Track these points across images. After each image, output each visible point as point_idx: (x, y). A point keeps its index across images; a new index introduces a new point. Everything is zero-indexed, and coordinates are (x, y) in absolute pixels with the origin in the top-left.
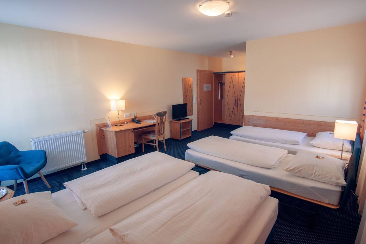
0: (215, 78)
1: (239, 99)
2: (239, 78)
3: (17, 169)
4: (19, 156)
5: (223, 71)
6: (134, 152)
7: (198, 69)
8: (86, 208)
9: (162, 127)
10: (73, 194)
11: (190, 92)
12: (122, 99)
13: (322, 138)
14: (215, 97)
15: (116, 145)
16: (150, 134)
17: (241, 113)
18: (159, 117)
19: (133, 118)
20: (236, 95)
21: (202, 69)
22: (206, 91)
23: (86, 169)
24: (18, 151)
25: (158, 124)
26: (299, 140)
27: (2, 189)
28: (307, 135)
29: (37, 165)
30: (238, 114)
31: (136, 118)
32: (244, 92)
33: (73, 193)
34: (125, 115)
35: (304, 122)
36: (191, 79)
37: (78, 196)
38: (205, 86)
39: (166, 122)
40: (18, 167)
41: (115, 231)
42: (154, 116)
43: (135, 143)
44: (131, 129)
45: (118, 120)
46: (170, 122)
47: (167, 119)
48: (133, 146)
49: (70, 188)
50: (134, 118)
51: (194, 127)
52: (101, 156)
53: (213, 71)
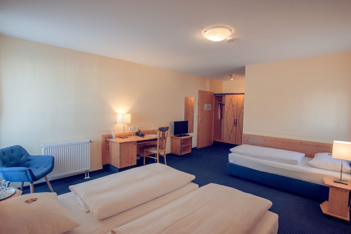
0: (215, 99)
1: (238, 120)
2: (238, 100)
3: (27, 172)
4: (29, 160)
5: (223, 92)
6: (136, 164)
7: (199, 90)
8: (89, 211)
9: (164, 141)
10: (78, 197)
11: (191, 111)
12: (128, 113)
13: (320, 159)
14: (215, 116)
15: (119, 156)
16: (151, 147)
17: (240, 133)
18: (161, 132)
19: (136, 131)
20: (235, 116)
21: (203, 90)
22: (206, 111)
23: (89, 177)
24: (28, 155)
25: (160, 138)
26: (298, 160)
27: (11, 189)
28: (306, 156)
29: (45, 170)
30: (237, 134)
31: (140, 131)
32: (243, 113)
33: (76, 196)
34: (129, 128)
35: (302, 143)
36: (192, 99)
37: (81, 199)
38: (206, 106)
39: (168, 137)
40: (27, 169)
41: (117, 233)
42: (156, 131)
43: (137, 155)
44: (135, 142)
45: (123, 133)
46: (172, 138)
47: (169, 134)
48: (135, 158)
49: (74, 192)
50: (138, 131)
51: (194, 144)
52: (104, 166)
53: (213, 92)
